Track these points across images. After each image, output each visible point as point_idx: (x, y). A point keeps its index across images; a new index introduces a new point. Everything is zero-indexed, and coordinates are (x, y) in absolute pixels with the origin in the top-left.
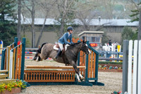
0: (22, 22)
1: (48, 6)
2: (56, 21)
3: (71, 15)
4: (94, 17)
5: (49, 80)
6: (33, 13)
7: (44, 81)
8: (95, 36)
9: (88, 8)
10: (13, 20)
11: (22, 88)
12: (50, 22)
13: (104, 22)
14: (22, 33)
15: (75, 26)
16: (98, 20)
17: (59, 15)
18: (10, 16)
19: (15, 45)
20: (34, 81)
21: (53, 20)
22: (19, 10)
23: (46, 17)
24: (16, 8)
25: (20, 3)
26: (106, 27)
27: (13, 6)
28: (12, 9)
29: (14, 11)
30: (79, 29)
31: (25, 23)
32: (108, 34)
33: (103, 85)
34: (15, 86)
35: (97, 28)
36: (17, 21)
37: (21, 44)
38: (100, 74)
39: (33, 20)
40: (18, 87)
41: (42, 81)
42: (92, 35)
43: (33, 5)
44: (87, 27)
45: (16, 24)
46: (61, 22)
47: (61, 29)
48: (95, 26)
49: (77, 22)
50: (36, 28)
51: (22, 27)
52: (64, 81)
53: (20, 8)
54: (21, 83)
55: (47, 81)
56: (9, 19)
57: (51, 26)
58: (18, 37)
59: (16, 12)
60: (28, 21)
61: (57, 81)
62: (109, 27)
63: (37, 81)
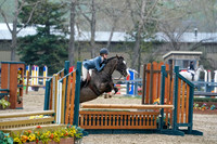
0: (76, 38)
1: (116, 13)
2: (129, 36)
3: (151, 26)
4: (187, 29)
5: (118, 127)
6: (93, 23)
7: (110, 127)
8: (189, 58)
9: (178, 15)
10: (63, 34)
11: (76, 139)
12: (118, 37)
13: (202, 37)
14: (76, 55)
15: (157, 44)
16: (193, 34)
17: (132, 26)
18: (58, 28)
19: (66, 72)
20: (94, 127)
21: (124, 34)
22: (72, 19)
23: (113, 30)
24: (67, 16)
25: (73, 9)
26: (206, 45)
27: (63, 14)
28: (62, 18)
29: (64, 20)
30: (164, 47)
31: (81, 39)
32: (209, 56)
33: (201, 134)
34: (66, 135)
35: (191, 47)
36: (68, 37)
37: (74, 71)
38: (196, 117)
39: (93, 35)
40: (70, 136)
41: (106, 127)
42: (184, 58)
43: (93, 11)
44: (175, 45)
45: (68, 41)
46: (136, 38)
47: (136, 49)
48: (189, 44)
49: (160, 37)
50: (97, 46)
51: (76, 45)
52: (140, 127)
53: (73, 15)
54: (74, 130)
55: (114, 127)
56: (57, 34)
57: (121, 43)
58: (71, 60)
59: (68, 23)
60: (86, 36)
61: (129, 127)
62: (210, 44)
63: (98, 127)
